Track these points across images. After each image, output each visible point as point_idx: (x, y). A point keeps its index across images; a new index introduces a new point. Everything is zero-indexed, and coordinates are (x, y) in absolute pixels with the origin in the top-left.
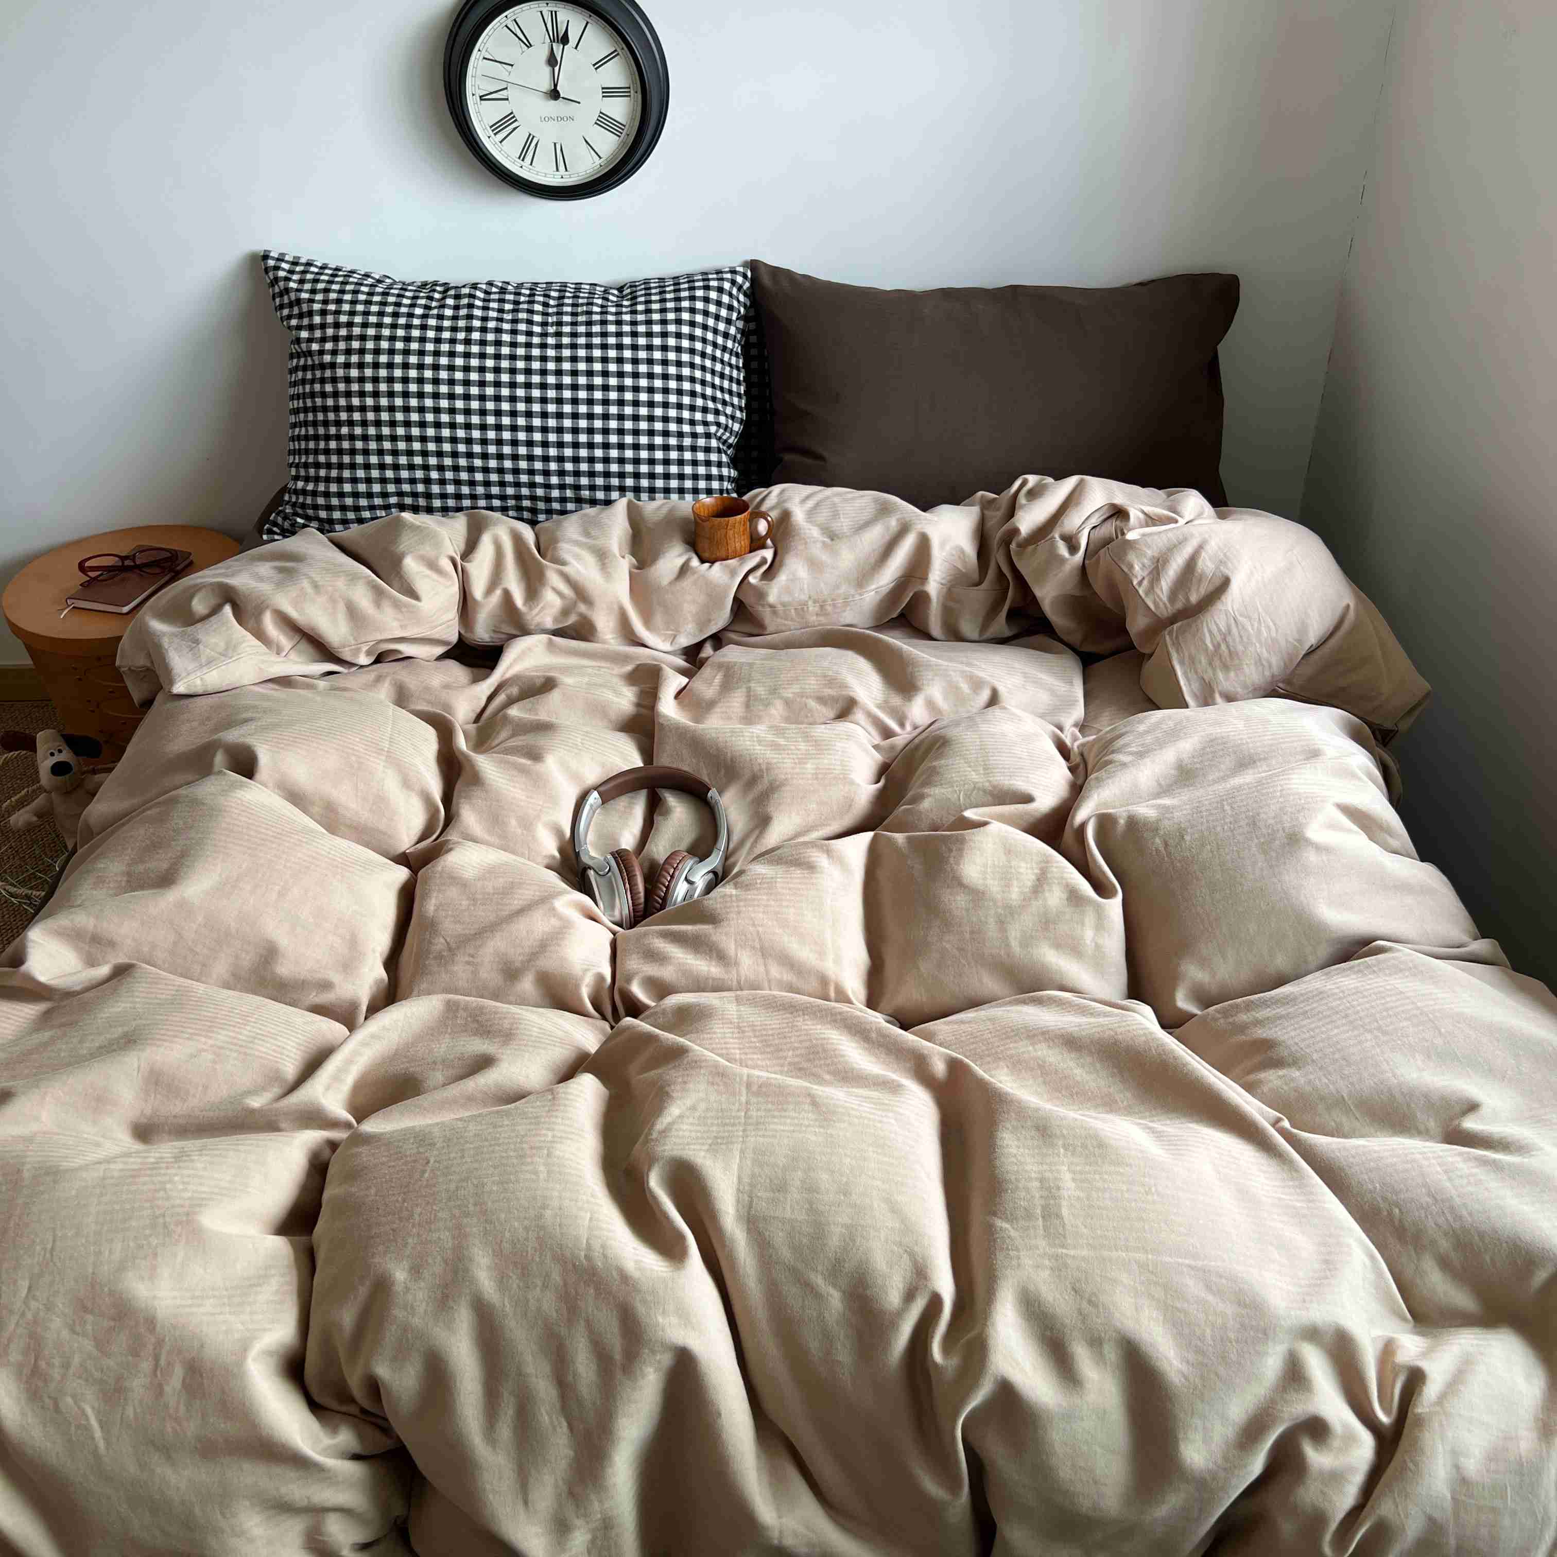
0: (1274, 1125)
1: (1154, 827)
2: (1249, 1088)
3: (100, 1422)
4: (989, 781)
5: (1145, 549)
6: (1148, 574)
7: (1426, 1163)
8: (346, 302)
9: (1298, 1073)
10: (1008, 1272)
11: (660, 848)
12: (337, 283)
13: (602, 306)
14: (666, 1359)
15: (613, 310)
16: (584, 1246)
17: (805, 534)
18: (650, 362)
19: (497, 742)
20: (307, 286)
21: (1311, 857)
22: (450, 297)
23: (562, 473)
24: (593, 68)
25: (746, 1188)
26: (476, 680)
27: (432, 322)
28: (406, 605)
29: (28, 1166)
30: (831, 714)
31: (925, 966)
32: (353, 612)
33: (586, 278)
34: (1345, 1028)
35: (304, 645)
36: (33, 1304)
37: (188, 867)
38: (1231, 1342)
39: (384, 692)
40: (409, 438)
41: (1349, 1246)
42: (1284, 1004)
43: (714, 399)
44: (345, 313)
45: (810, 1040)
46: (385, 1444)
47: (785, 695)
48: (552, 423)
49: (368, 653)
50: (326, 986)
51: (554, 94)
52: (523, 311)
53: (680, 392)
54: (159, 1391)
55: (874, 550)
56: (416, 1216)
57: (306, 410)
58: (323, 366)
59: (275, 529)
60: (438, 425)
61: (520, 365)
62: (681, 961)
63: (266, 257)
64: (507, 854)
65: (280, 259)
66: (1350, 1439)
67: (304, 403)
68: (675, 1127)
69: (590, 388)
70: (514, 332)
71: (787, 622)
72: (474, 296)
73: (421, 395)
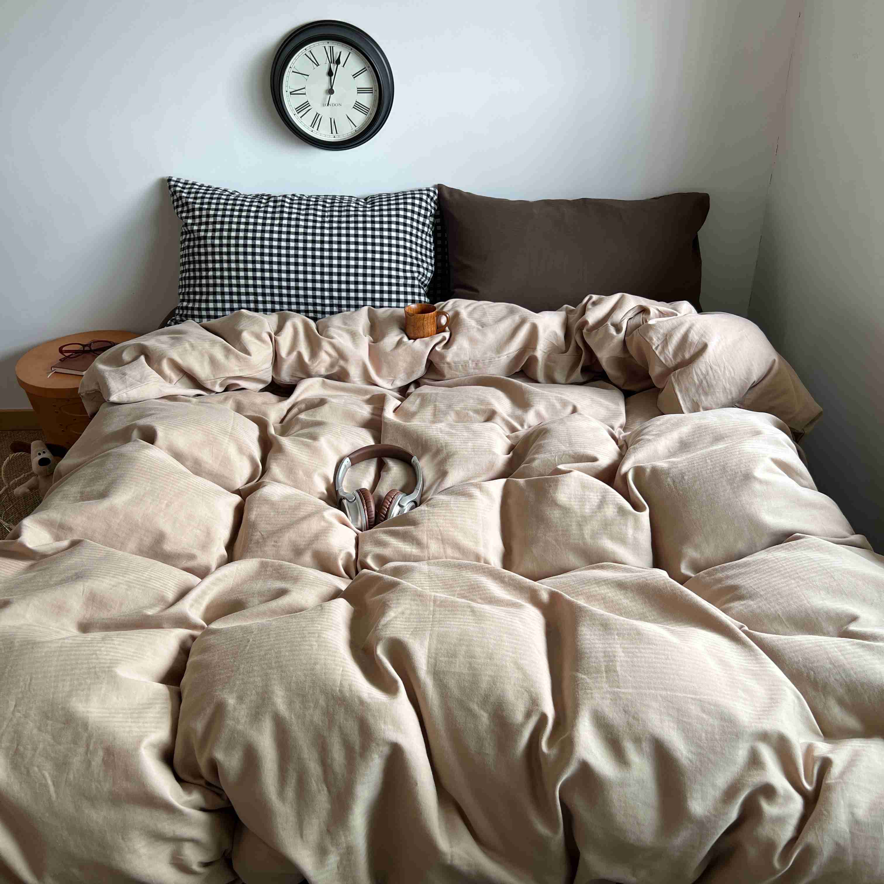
0: (740, 629)
1: (666, 472)
2: (725, 611)
3: (53, 782)
4: (572, 450)
5: (659, 329)
6: (661, 343)
7: (828, 647)
8: (214, 204)
9: (752, 602)
10: (586, 702)
11: (383, 489)
12: (209, 194)
13: (355, 207)
14: (386, 750)
15: (361, 209)
16: (339, 684)
17: (467, 324)
18: (382, 237)
19: (292, 432)
20: (192, 195)
21: (757, 487)
22: (271, 201)
23: (331, 298)
24: (352, 77)
25: (433, 655)
26: (280, 401)
27: (261, 214)
28: (242, 358)
29: (17, 640)
30: (482, 419)
31: (536, 551)
32: (213, 361)
33: (346, 193)
34: (779, 577)
35: (185, 380)
36: (18, 714)
37: (116, 488)
38: (717, 741)
39: (230, 405)
40: (246, 278)
41: (785, 691)
42: (743, 567)
43: (417, 259)
44: (213, 210)
45: (471, 582)
46: (220, 803)
47: (456, 409)
48: (326, 270)
49: (221, 385)
50: (192, 557)
51: (331, 91)
52: (311, 209)
53: (398, 254)
54: (89, 764)
55: (506, 333)
56: (241, 669)
57: (189, 263)
58: (199, 238)
60: (263, 270)
61: (309, 238)
62: (395, 546)
63: (170, 180)
64: (297, 490)
65: (178, 181)
66: (788, 798)
67: (189, 259)
68: (392, 622)
69: (348, 251)
70: (306, 220)
71: (457, 373)
72: (284, 201)
73: (254, 254)
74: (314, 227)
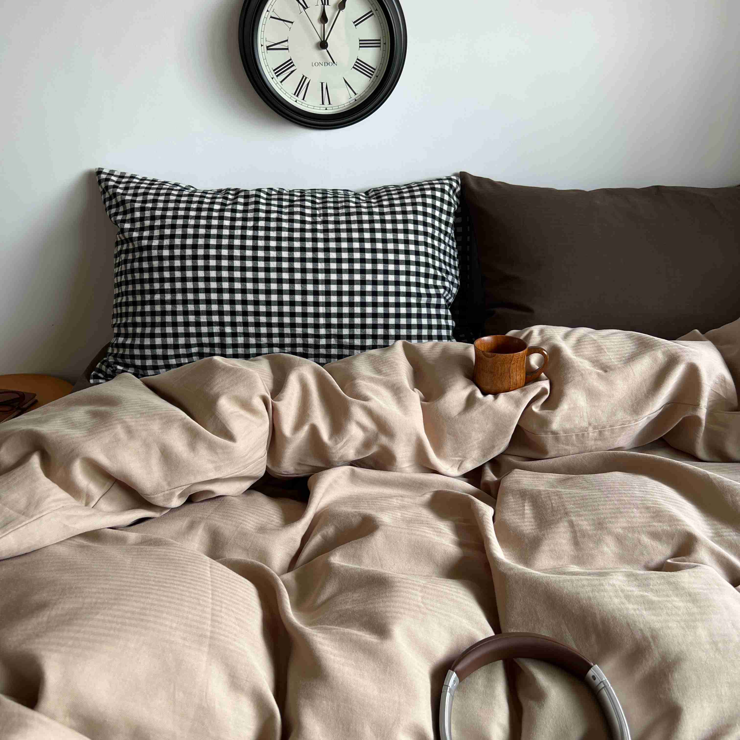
8: (161, 201)
12: (153, 189)
13: (356, 203)
17: (578, 366)
20: (131, 191)
22: (241, 197)
24: (353, 25)
27: (228, 214)
28: (221, 447)
32: (167, 456)
40: (208, 302)
44: (159, 209)
49: (181, 496)
51: (323, 45)
52: (297, 206)
55: (645, 380)
57: (127, 283)
58: (141, 249)
59: (100, 375)
60: (232, 291)
63: (99, 172)
65: (111, 173)
67: (126, 277)
69: (351, 261)
70: (291, 221)
71: (567, 447)
72: (259, 197)
73: (219, 268)
74: (303, 230)
